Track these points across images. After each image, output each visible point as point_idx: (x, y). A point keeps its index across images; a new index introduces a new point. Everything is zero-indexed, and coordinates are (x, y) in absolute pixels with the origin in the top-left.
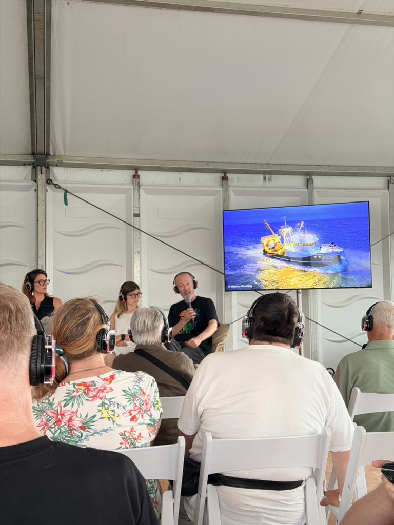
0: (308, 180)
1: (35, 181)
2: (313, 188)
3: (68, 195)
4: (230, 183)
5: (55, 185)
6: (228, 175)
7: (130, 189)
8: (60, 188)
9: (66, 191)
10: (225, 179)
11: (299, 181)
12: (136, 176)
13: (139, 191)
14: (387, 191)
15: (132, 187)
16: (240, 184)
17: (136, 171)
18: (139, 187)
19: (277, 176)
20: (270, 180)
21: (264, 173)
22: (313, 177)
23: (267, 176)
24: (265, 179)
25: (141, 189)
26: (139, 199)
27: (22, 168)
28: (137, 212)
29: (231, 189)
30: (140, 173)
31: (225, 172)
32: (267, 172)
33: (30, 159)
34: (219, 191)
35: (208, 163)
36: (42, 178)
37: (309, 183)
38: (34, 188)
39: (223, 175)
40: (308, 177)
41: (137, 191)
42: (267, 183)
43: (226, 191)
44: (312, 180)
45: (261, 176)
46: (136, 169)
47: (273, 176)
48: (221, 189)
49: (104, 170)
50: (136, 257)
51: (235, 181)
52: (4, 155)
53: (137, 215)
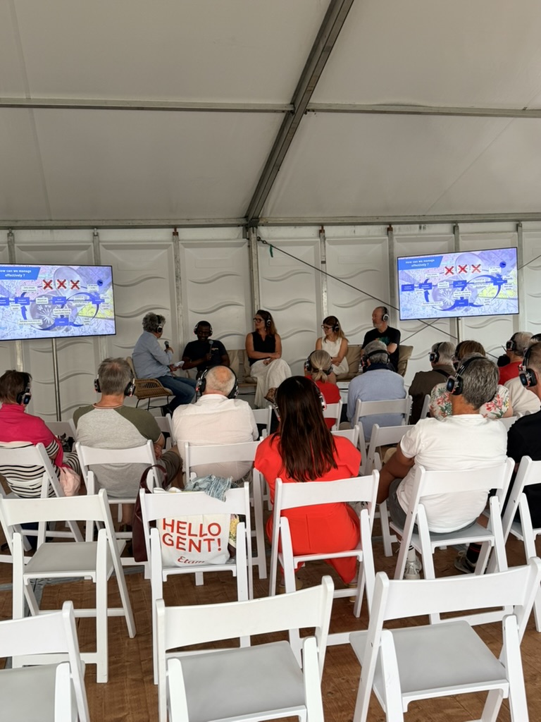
0: (454, 227)
1: (248, 239)
2: (459, 234)
3: (273, 249)
4: (394, 233)
5: (263, 242)
6: (392, 226)
7: (318, 241)
8: (266, 243)
9: (271, 246)
10: (390, 229)
11: (446, 228)
12: (322, 231)
14: (516, 233)
15: (319, 240)
16: (401, 233)
17: (322, 227)
18: (325, 239)
19: (430, 225)
20: (424, 228)
21: (420, 223)
22: (459, 224)
23: (422, 225)
24: (420, 228)
25: (326, 241)
26: (325, 249)
27: (236, 228)
28: (324, 260)
29: (395, 237)
30: (325, 228)
31: (390, 224)
32: (422, 222)
33: (244, 221)
34: (385, 240)
35: (378, 217)
36: (253, 237)
37: (455, 229)
38: (247, 244)
39: (388, 226)
40: (455, 224)
41: (323, 242)
42: (422, 231)
43: (391, 239)
44: (458, 227)
45: (418, 226)
46: (322, 225)
47: (427, 225)
48: (387, 238)
49: (297, 227)
50: (324, 295)
51: (397, 231)
52: (225, 219)
53: (324, 262)
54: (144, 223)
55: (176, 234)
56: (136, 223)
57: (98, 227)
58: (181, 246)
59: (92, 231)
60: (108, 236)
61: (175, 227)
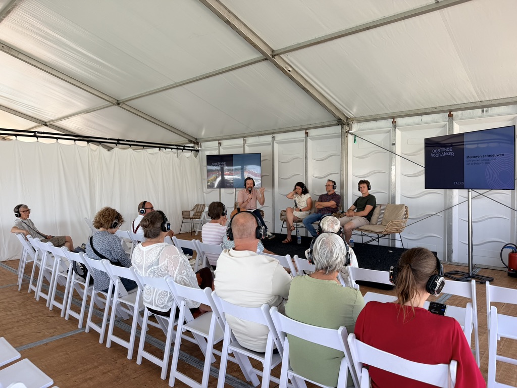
1: (342, 133)
4: (454, 118)
5: (350, 133)
6: (452, 113)
7: (389, 130)
8: (353, 134)
9: (355, 136)
10: (450, 116)
12: (394, 123)
13: (395, 130)
15: (391, 128)
16: (462, 117)
17: (394, 119)
18: (396, 127)
19: (493, 108)
20: (487, 111)
21: (482, 107)
23: (485, 109)
24: (483, 111)
25: (397, 129)
26: (395, 134)
29: (455, 121)
30: (396, 120)
31: (450, 111)
32: (484, 106)
34: (446, 124)
35: (436, 108)
39: (448, 113)
42: (485, 114)
43: (451, 123)
45: (480, 110)
47: (489, 108)
48: (448, 122)
49: (378, 121)
50: (393, 168)
51: (460, 116)
52: (329, 122)
53: (394, 144)
54: (290, 129)
55: (307, 133)
56: (287, 129)
57: (273, 133)
58: (308, 140)
59: (271, 135)
60: (279, 137)
61: (306, 129)
